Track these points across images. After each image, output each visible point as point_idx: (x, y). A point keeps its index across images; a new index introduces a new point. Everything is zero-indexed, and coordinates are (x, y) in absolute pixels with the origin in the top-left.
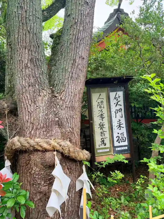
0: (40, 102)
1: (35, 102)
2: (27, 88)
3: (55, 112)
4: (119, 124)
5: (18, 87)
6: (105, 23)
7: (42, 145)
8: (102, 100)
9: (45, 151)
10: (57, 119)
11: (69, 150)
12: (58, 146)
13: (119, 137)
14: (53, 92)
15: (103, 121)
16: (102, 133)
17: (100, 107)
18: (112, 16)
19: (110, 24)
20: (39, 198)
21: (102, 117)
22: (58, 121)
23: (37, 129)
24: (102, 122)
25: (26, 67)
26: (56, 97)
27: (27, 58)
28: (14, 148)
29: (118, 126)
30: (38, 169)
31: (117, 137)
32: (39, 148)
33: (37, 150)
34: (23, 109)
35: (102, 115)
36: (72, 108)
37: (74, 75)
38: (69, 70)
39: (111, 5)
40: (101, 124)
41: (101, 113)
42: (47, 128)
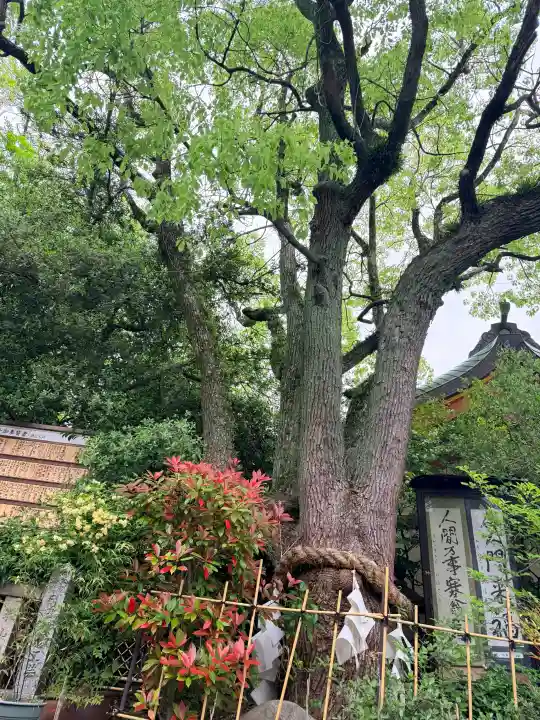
0: (334, 497)
1: (326, 498)
2: (317, 477)
3: (354, 515)
4: (497, 589)
5: (305, 475)
6: (471, 354)
7: (337, 556)
8: (452, 524)
9: (340, 567)
10: (357, 527)
11: (374, 574)
12: (358, 562)
13: (499, 624)
14: (351, 486)
15: (455, 574)
16: (453, 605)
17: (449, 541)
18: (486, 338)
19: (481, 358)
20: (324, 647)
21: (454, 566)
22: (358, 530)
23: (328, 537)
24: (453, 577)
25: (319, 448)
26: (356, 493)
27: (320, 437)
28: (295, 559)
29: (496, 594)
30: (327, 597)
31: (493, 623)
32: (332, 561)
33: (330, 565)
34: (310, 506)
35: (452, 559)
36: (381, 514)
37: (384, 463)
38: (377, 455)
39: (482, 316)
40: (452, 582)
41: (450, 554)
42: (343, 538)
